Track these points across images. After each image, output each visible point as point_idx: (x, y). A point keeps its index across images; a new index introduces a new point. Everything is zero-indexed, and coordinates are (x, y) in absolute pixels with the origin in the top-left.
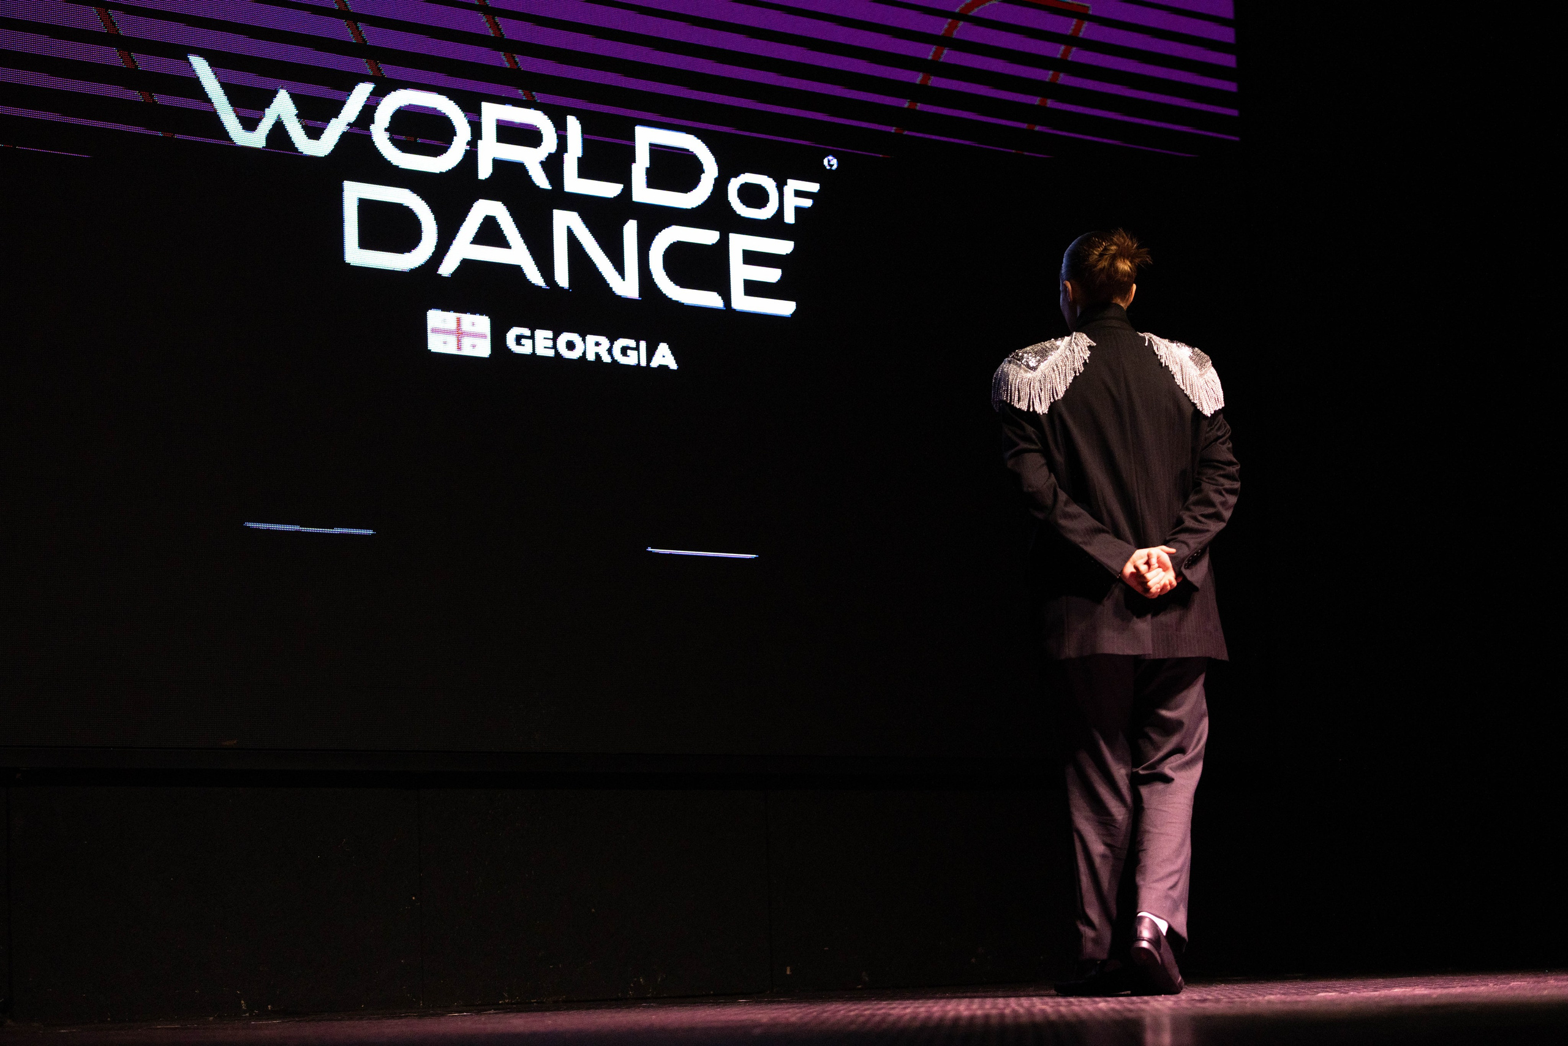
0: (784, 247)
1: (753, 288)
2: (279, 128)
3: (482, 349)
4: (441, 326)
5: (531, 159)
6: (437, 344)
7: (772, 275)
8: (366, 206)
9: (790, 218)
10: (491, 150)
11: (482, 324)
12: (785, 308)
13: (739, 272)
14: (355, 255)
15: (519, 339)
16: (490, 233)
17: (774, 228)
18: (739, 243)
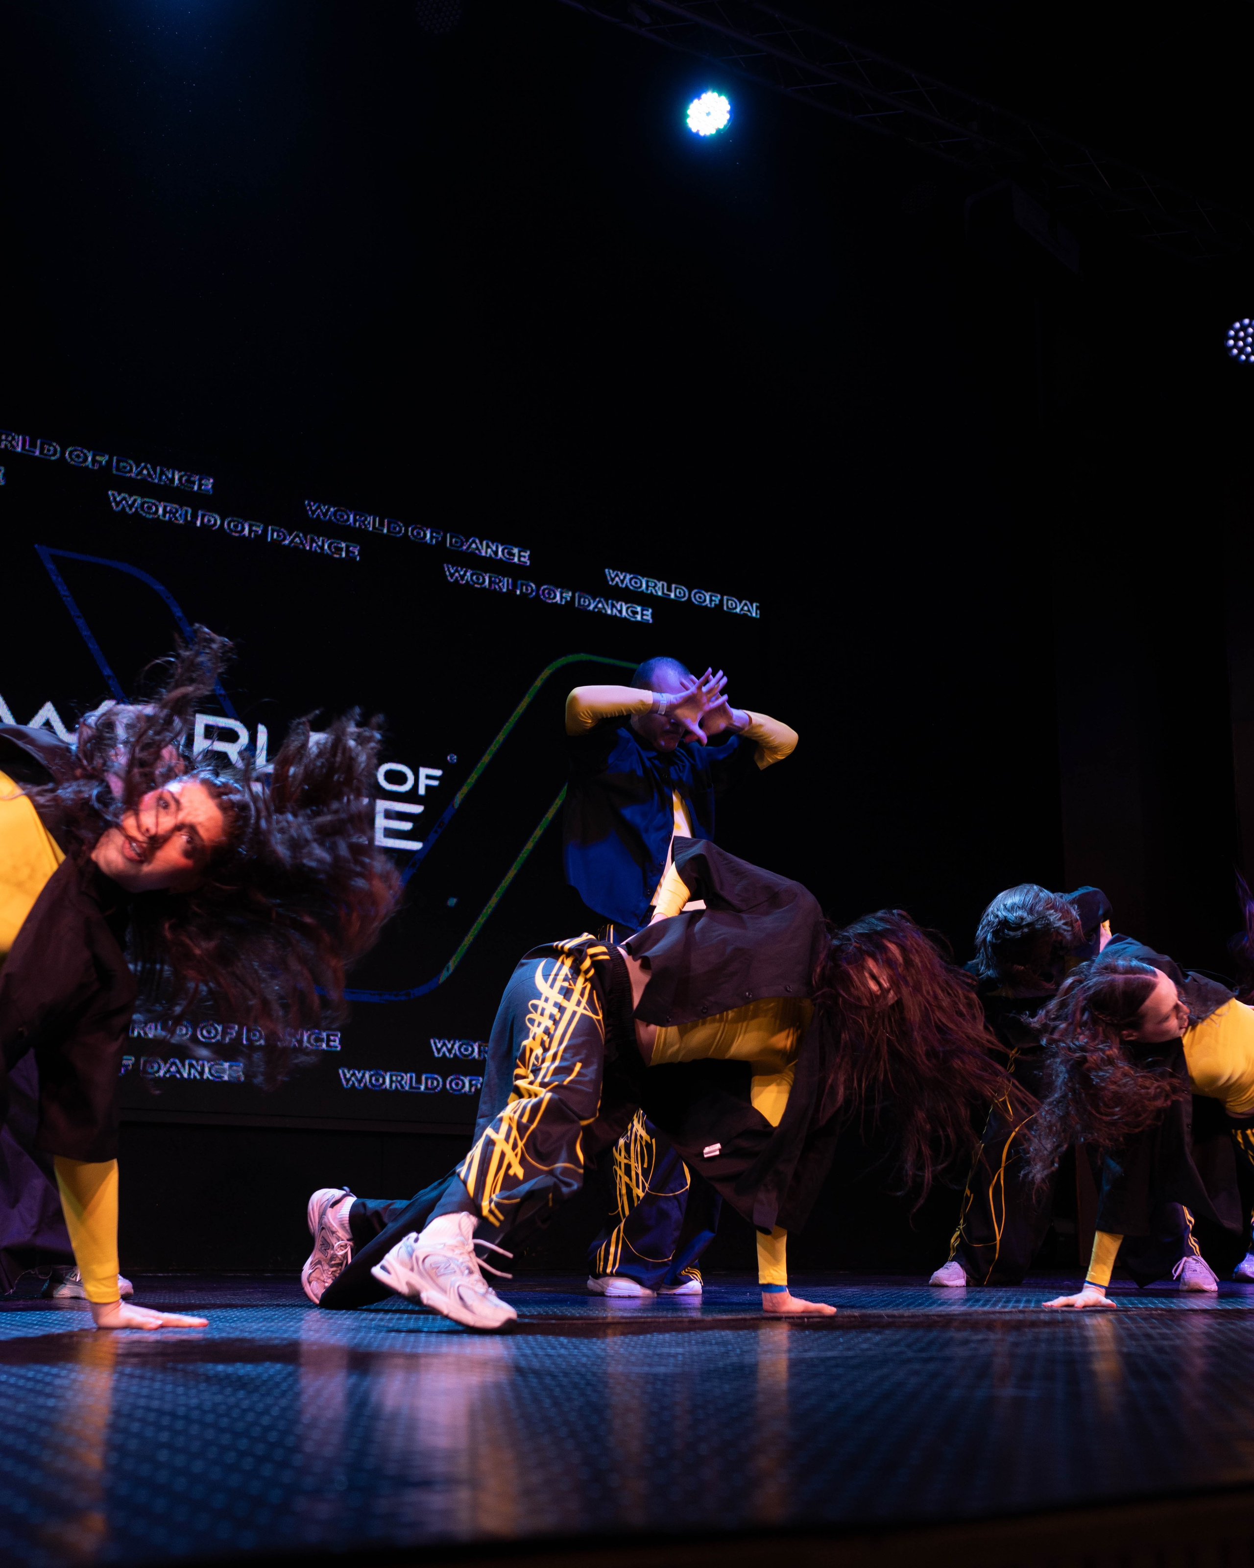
0: (417, 809)
1: (390, 833)
5: (233, 751)
7: (407, 826)
9: (422, 791)
10: (201, 744)
12: (416, 846)
13: (381, 822)
17: (411, 797)
18: (382, 805)
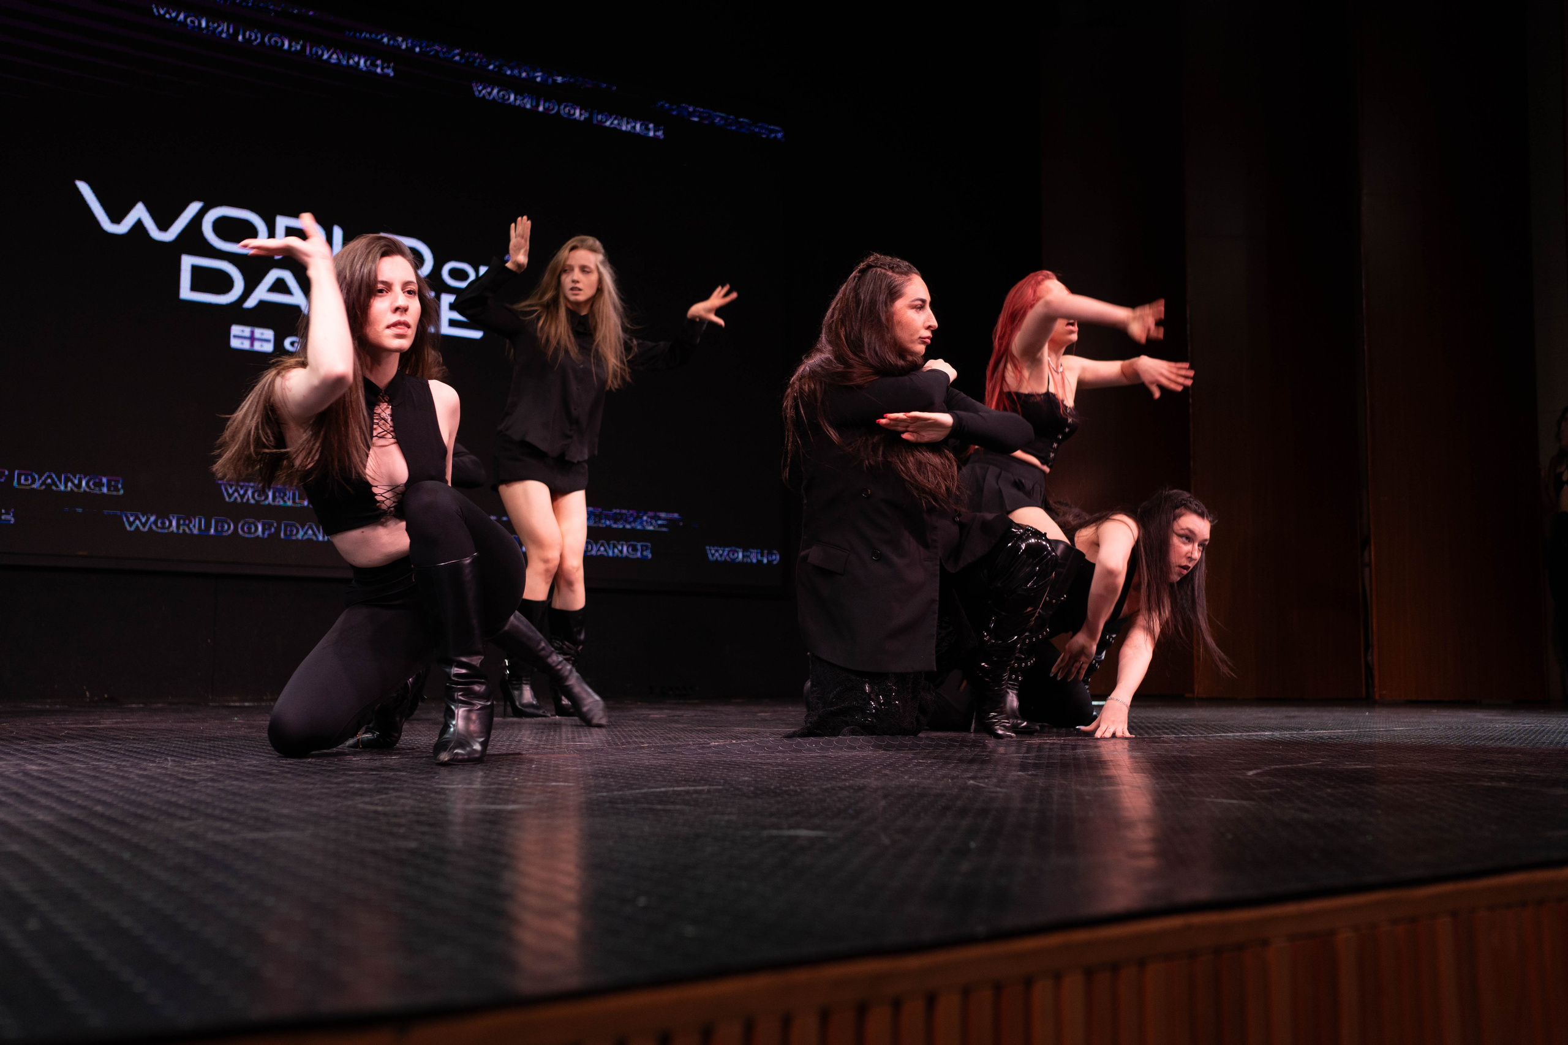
2: (139, 224)
3: (269, 348)
4: (240, 334)
6: (235, 343)
8: (195, 269)
11: (269, 334)
14: (186, 293)
15: (292, 344)
16: (280, 286)
